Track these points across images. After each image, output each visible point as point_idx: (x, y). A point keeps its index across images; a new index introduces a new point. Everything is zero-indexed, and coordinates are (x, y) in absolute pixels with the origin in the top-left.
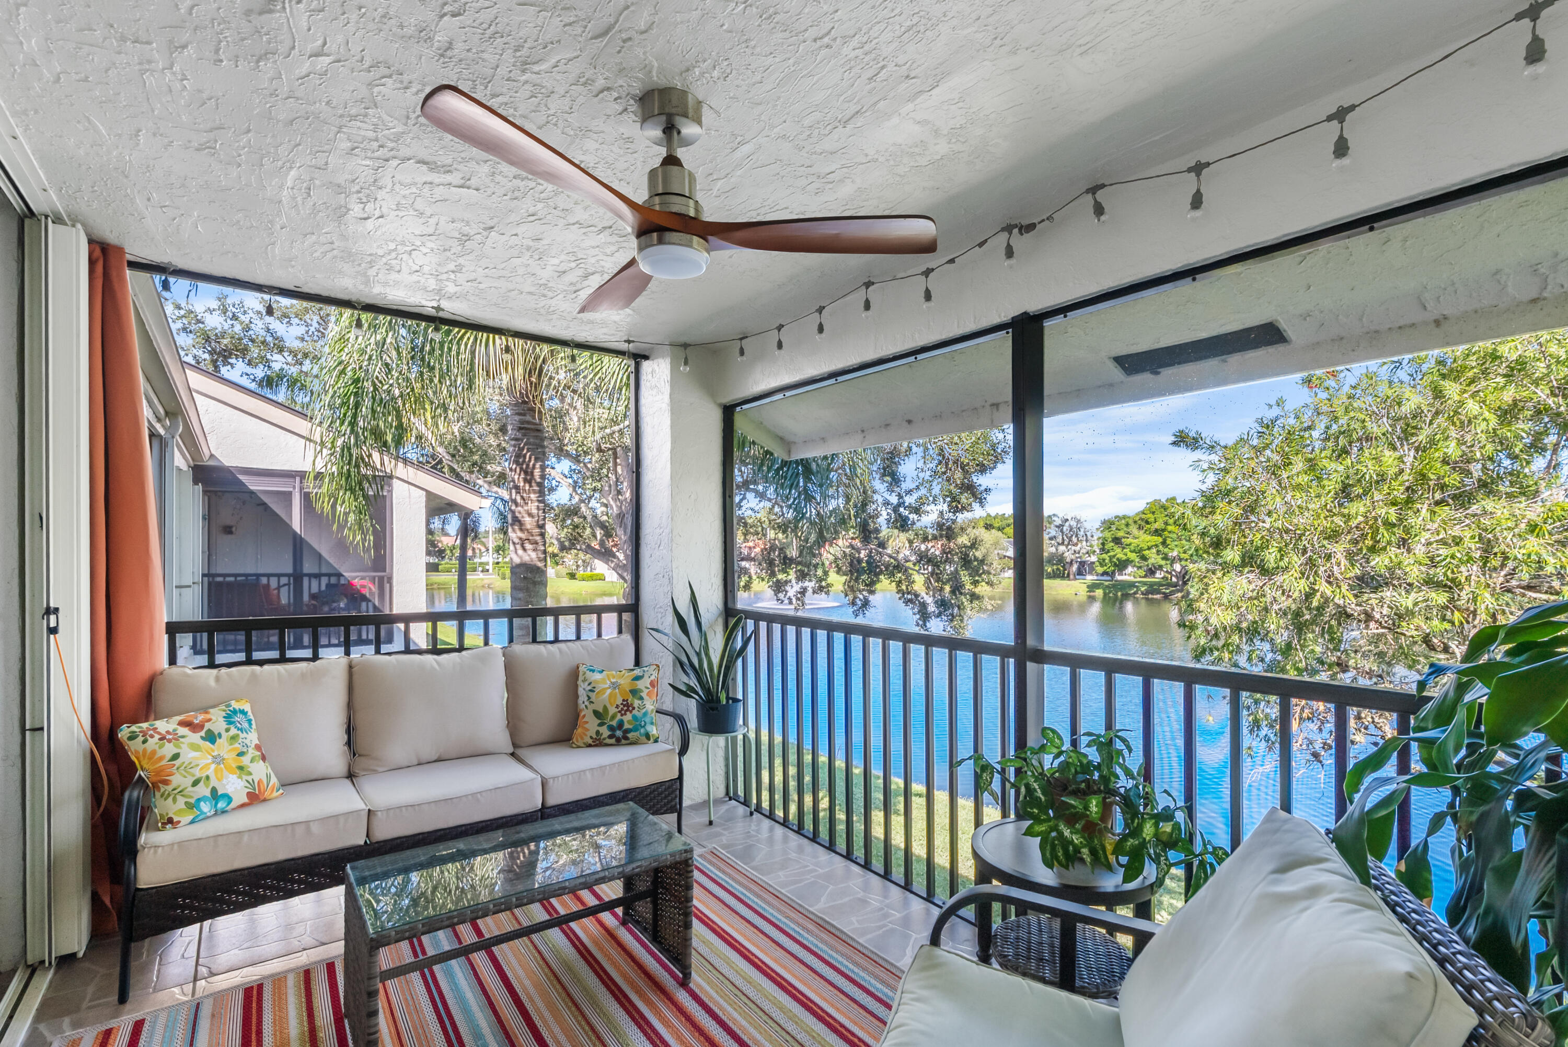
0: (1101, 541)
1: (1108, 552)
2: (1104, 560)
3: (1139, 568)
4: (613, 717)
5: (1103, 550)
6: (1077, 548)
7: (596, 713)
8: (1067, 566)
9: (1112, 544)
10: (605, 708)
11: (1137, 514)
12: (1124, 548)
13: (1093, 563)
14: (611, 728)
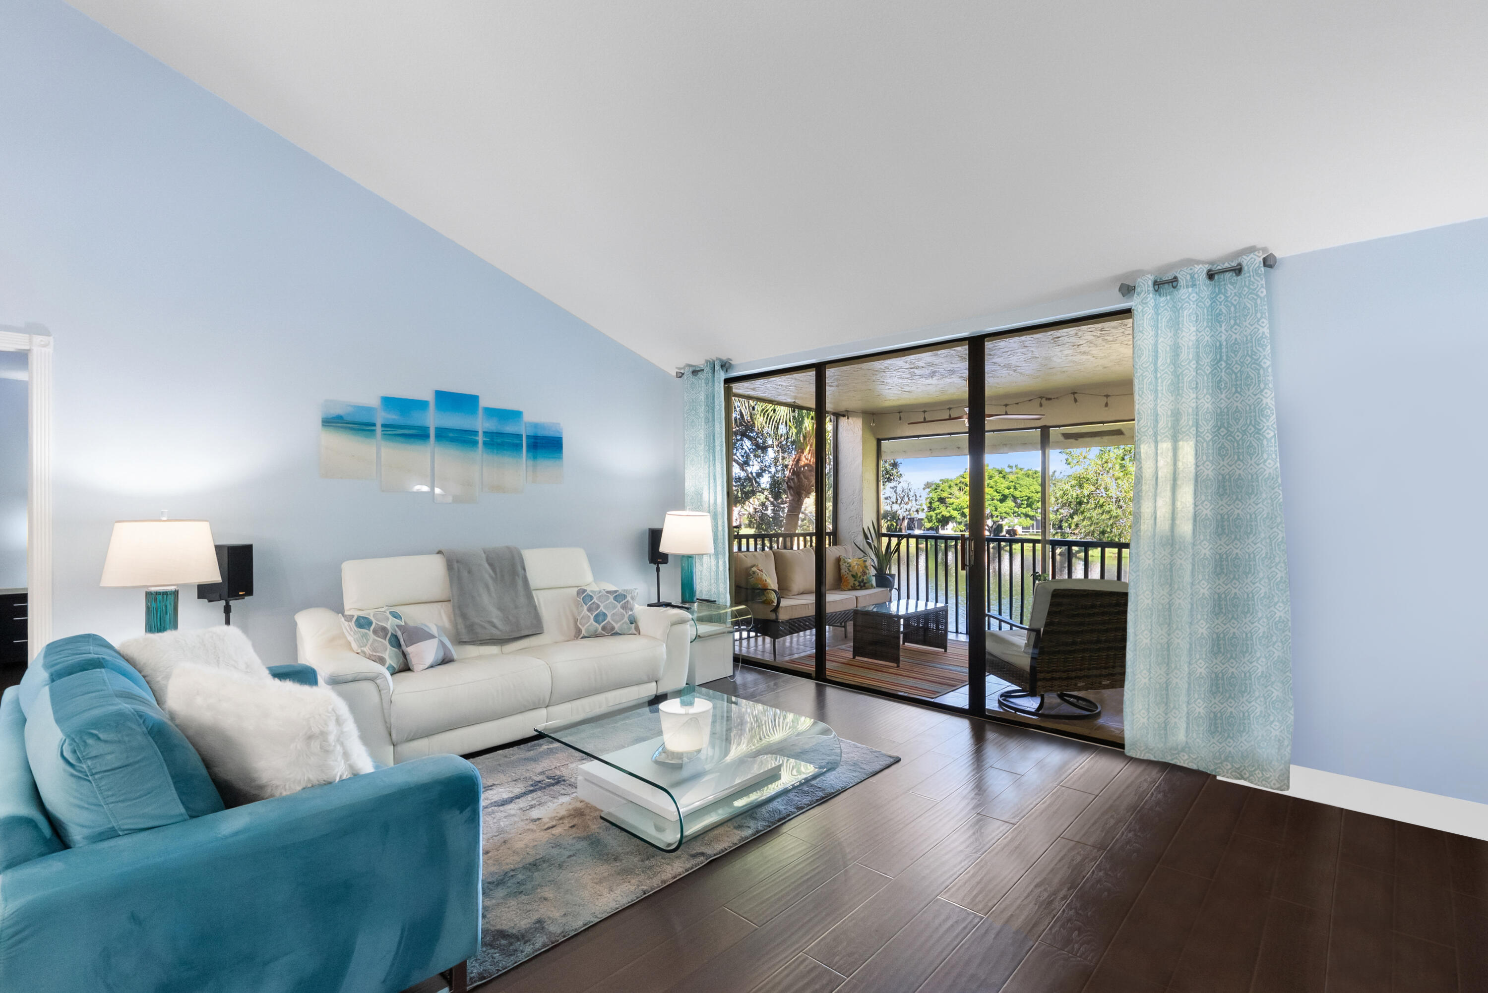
0: (928, 501)
1: (935, 509)
2: (931, 517)
3: (960, 523)
4: (860, 577)
5: (931, 508)
6: (908, 507)
7: (853, 576)
8: (899, 522)
9: (938, 503)
10: (857, 574)
11: (958, 478)
12: (947, 507)
13: (922, 519)
14: (859, 582)
